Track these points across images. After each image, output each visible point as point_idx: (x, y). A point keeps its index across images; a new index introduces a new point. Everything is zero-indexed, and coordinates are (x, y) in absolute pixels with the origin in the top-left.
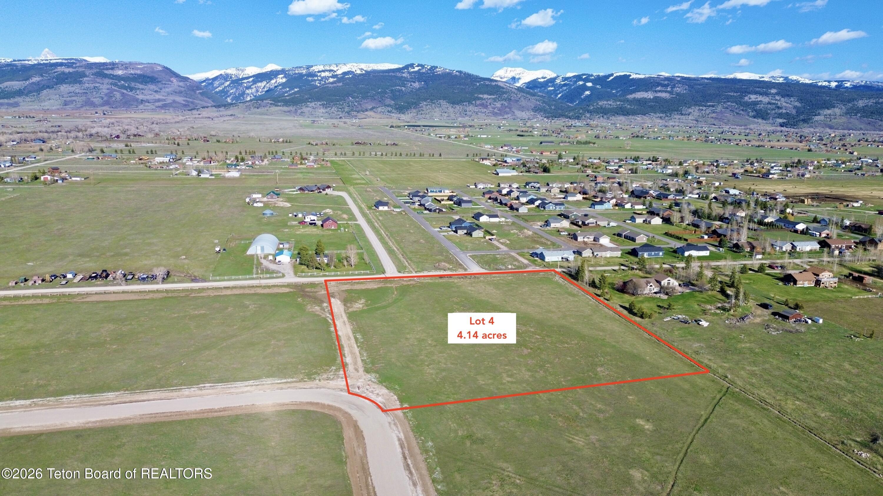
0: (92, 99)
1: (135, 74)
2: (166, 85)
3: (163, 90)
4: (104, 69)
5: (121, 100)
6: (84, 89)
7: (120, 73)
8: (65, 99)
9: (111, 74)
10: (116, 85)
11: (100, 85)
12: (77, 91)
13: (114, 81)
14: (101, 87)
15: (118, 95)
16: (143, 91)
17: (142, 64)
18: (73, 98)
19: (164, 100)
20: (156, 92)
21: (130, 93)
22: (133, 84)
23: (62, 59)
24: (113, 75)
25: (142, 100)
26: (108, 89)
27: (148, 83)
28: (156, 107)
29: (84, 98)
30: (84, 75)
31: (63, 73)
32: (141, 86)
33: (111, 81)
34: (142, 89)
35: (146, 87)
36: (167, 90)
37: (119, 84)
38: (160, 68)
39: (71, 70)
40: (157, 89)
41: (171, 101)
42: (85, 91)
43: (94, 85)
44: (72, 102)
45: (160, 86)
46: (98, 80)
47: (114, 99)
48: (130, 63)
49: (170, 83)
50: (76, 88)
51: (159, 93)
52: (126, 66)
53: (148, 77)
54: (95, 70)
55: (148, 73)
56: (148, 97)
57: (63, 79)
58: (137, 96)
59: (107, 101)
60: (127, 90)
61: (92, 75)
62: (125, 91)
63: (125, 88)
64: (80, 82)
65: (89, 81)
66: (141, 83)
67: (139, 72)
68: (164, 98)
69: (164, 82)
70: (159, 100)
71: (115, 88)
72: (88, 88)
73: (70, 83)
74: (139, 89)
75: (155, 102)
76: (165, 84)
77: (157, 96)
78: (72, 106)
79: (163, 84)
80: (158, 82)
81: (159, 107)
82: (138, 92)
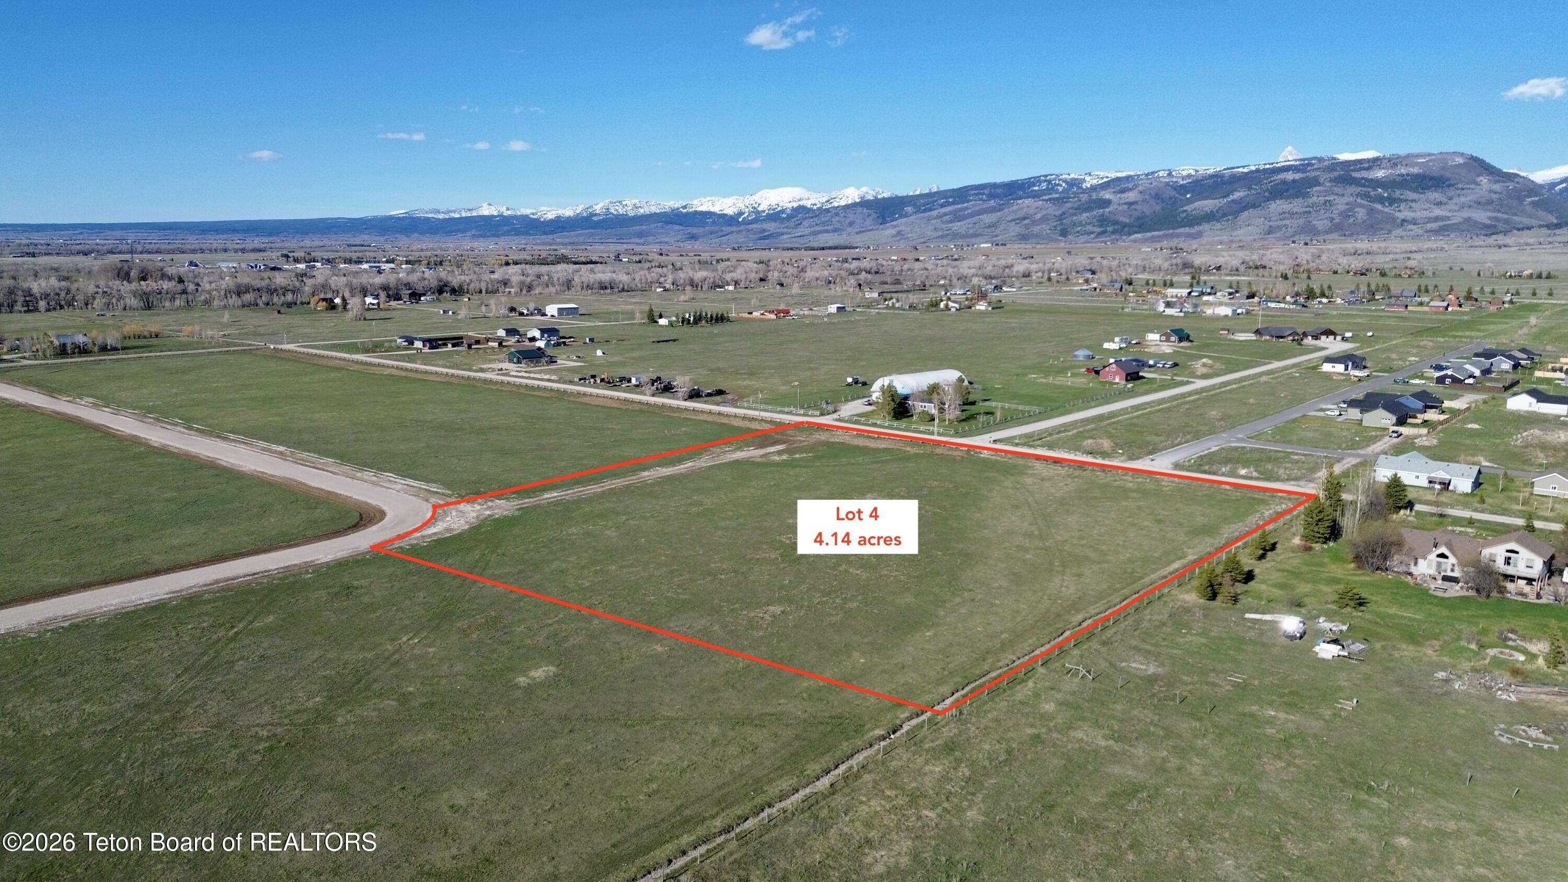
0: (1314, 223)
1: (1408, 175)
2: (1463, 192)
3: (1456, 200)
4: (1354, 170)
5: (1364, 222)
6: (1308, 206)
7: (1380, 174)
8: (1271, 223)
9: (1363, 178)
10: (1366, 196)
11: (1336, 197)
12: (1295, 210)
13: (1363, 189)
14: (1336, 202)
15: (1361, 214)
16: (1413, 205)
17: (1429, 155)
18: (1284, 222)
19: (1448, 218)
20: (1439, 204)
21: (1387, 210)
22: (1397, 193)
23: (1296, 160)
24: (1366, 180)
25: (1403, 220)
26: (1347, 204)
27: (1429, 188)
28: (1427, 231)
29: (1301, 221)
30: (1316, 182)
31: (1284, 182)
32: (1411, 195)
33: (1359, 189)
34: (1412, 201)
35: (1421, 196)
36: (1463, 199)
37: (1372, 193)
38: (1460, 160)
39: (1298, 176)
40: (1444, 200)
41: (1460, 220)
42: (1308, 209)
43: (1327, 198)
44: (1279, 228)
45: (1451, 192)
46: (1336, 190)
47: (1351, 220)
48: (1408, 156)
49: (1473, 186)
50: (1296, 205)
51: (1443, 207)
52: (1394, 161)
53: (1432, 179)
54: (1336, 174)
55: (1435, 170)
56: (1418, 215)
57: (1283, 191)
58: (1397, 214)
59: (1338, 224)
60: (1383, 204)
61: (1330, 181)
62: (1379, 207)
63: (1380, 200)
64: (1306, 195)
65: (1320, 192)
66: (1415, 190)
67: (1415, 170)
68: (1450, 214)
69: (1460, 186)
70: (1437, 219)
71: (1362, 202)
72: (1314, 204)
73: (1287, 198)
74: (1406, 200)
75: (1427, 222)
76: (1463, 189)
77: (1438, 212)
78: (1279, 234)
79: (1458, 189)
80: (1449, 186)
81: (1431, 231)
82: (1403, 205)
